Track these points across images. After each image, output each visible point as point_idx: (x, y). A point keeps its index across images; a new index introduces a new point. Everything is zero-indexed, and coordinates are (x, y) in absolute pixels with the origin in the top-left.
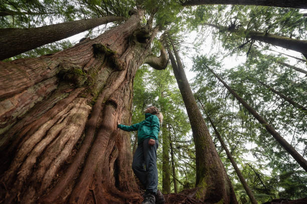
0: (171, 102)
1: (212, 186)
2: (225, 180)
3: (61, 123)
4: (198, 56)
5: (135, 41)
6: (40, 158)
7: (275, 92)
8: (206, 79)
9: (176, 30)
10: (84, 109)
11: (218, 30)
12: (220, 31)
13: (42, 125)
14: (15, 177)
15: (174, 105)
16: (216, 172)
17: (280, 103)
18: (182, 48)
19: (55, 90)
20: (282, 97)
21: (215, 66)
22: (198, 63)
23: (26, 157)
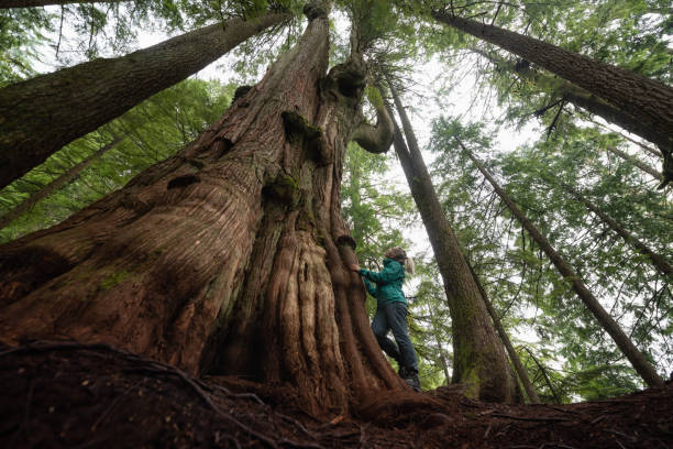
0: (377, 213)
1: (488, 382)
2: (507, 373)
3: (306, 279)
4: (442, 118)
5: (336, 92)
6: (318, 335)
7: (592, 209)
8: (454, 170)
9: (401, 56)
10: (317, 252)
11: (492, 65)
12: (497, 69)
13: (288, 285)
14: (308, 360)
15: (382, 220)
16: (495, 360)
17: (598, 232)
18: (408, 94)
19: (264, 217)
20: (605, 220)
21: (478, 145)
22: (441, 133)
23: (301, 332)
